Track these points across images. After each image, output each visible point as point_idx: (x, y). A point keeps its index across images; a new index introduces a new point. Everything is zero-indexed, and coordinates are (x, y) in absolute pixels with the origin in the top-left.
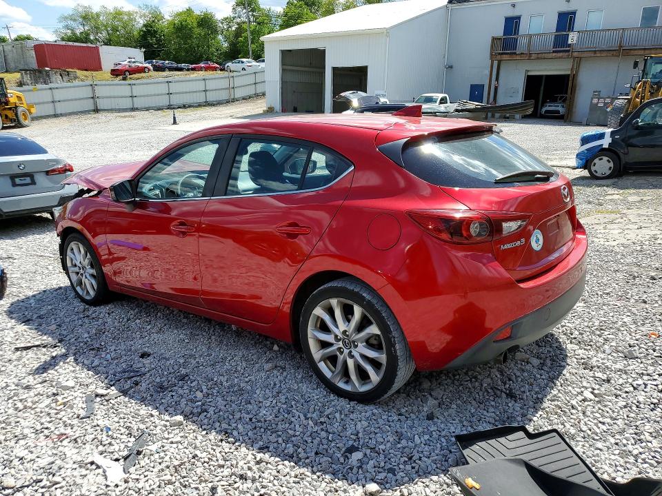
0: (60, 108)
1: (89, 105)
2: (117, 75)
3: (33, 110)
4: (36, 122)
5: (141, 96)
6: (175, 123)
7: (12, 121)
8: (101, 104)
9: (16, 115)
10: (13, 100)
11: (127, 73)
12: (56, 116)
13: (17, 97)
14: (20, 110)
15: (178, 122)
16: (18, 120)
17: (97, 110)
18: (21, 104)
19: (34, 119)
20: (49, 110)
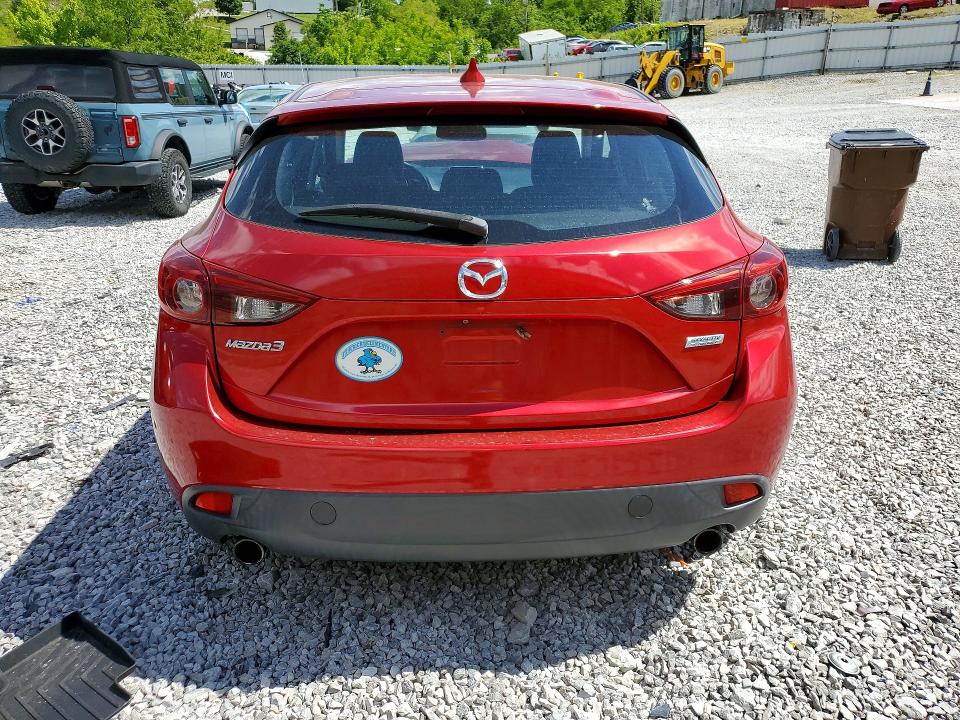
0: (771, 67)
1: (814, 62)
2: (887, 13)
3: (730, 71)
4: (730, 87)
5: (902, 47)
6: (927, 92)
7: (698, 84)
8: (833, 60)
9: (705, 77)
10: (708, 55)
11: (904, 9)
12: (762, 78)
13: (716, 51)
14: (712, 69)
15: (931, 92)
16: (706, 84)
17: (822, 71)
18: (717, 61)
19: (726, 84)
20: (754, 70)
